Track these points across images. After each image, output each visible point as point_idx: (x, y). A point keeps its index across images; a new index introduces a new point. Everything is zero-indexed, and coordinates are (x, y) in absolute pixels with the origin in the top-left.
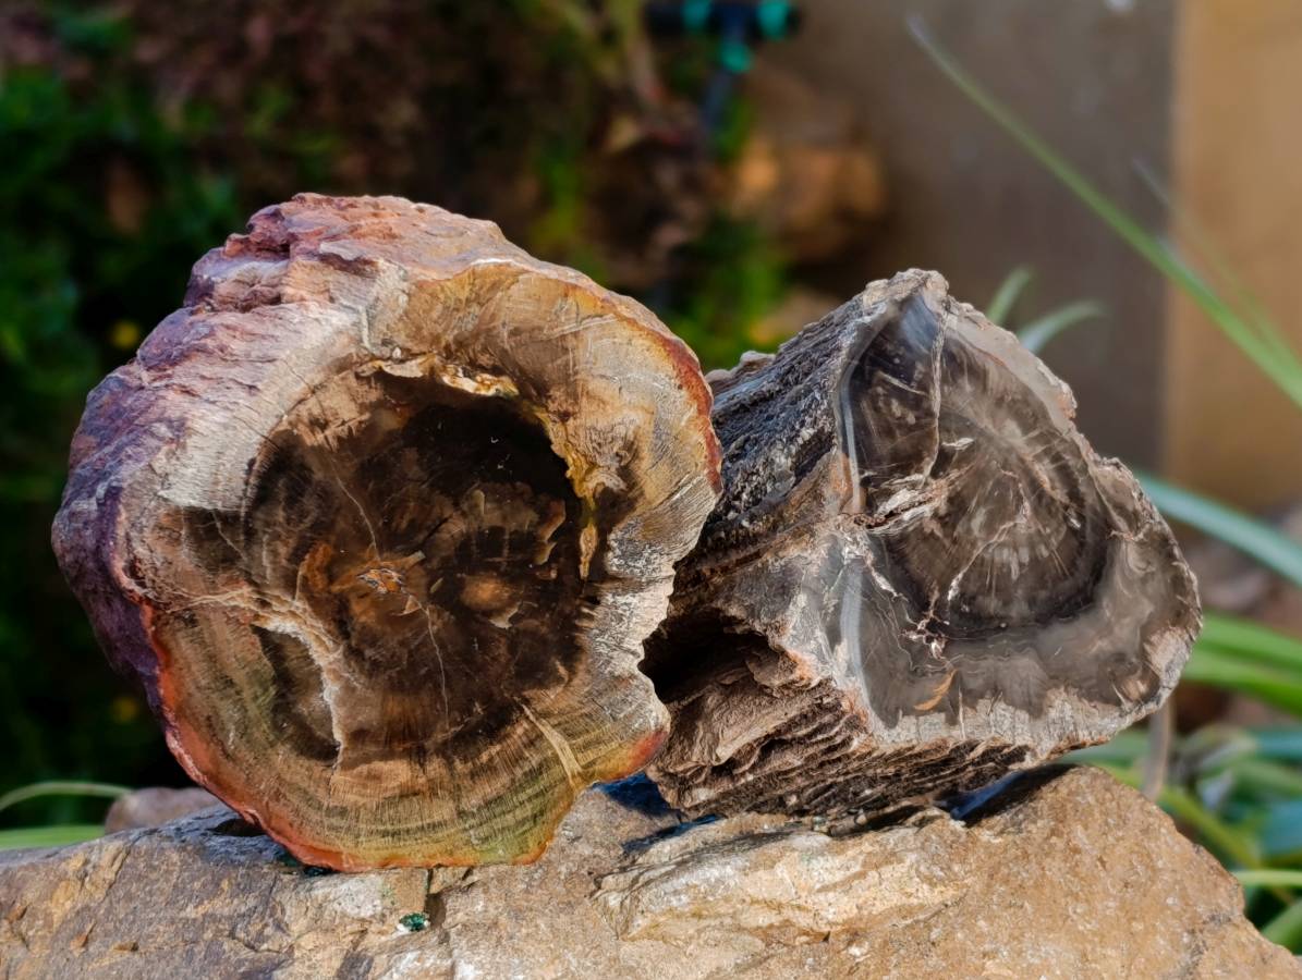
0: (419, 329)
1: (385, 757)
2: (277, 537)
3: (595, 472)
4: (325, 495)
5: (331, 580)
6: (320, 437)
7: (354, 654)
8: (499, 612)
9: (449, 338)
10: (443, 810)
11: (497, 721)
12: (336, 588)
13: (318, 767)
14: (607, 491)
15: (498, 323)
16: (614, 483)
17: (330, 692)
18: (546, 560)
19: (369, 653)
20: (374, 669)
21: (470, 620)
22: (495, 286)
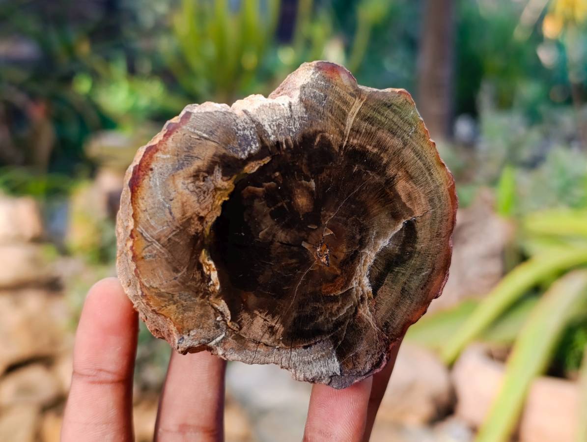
0: (202, 316)
1: (398, 197)
2: (331, 315)
3: (219, 186)
4: (301, 305)
5: (336, 276)
6: (277, 326)
7: (362, 244)
8: (308, 188)
9: (198, 300)
10: (408, 153)
11: (357, 155)
12: (339, 272)
13: (418, 225)
14: (224, 174)
15: (176, 282)
16: (218, 174)
17: (384, 243)
18: (272, 182)
19: (358, 237)
20: (364, 230)
21: (319, 200)
22: (160, 295)
